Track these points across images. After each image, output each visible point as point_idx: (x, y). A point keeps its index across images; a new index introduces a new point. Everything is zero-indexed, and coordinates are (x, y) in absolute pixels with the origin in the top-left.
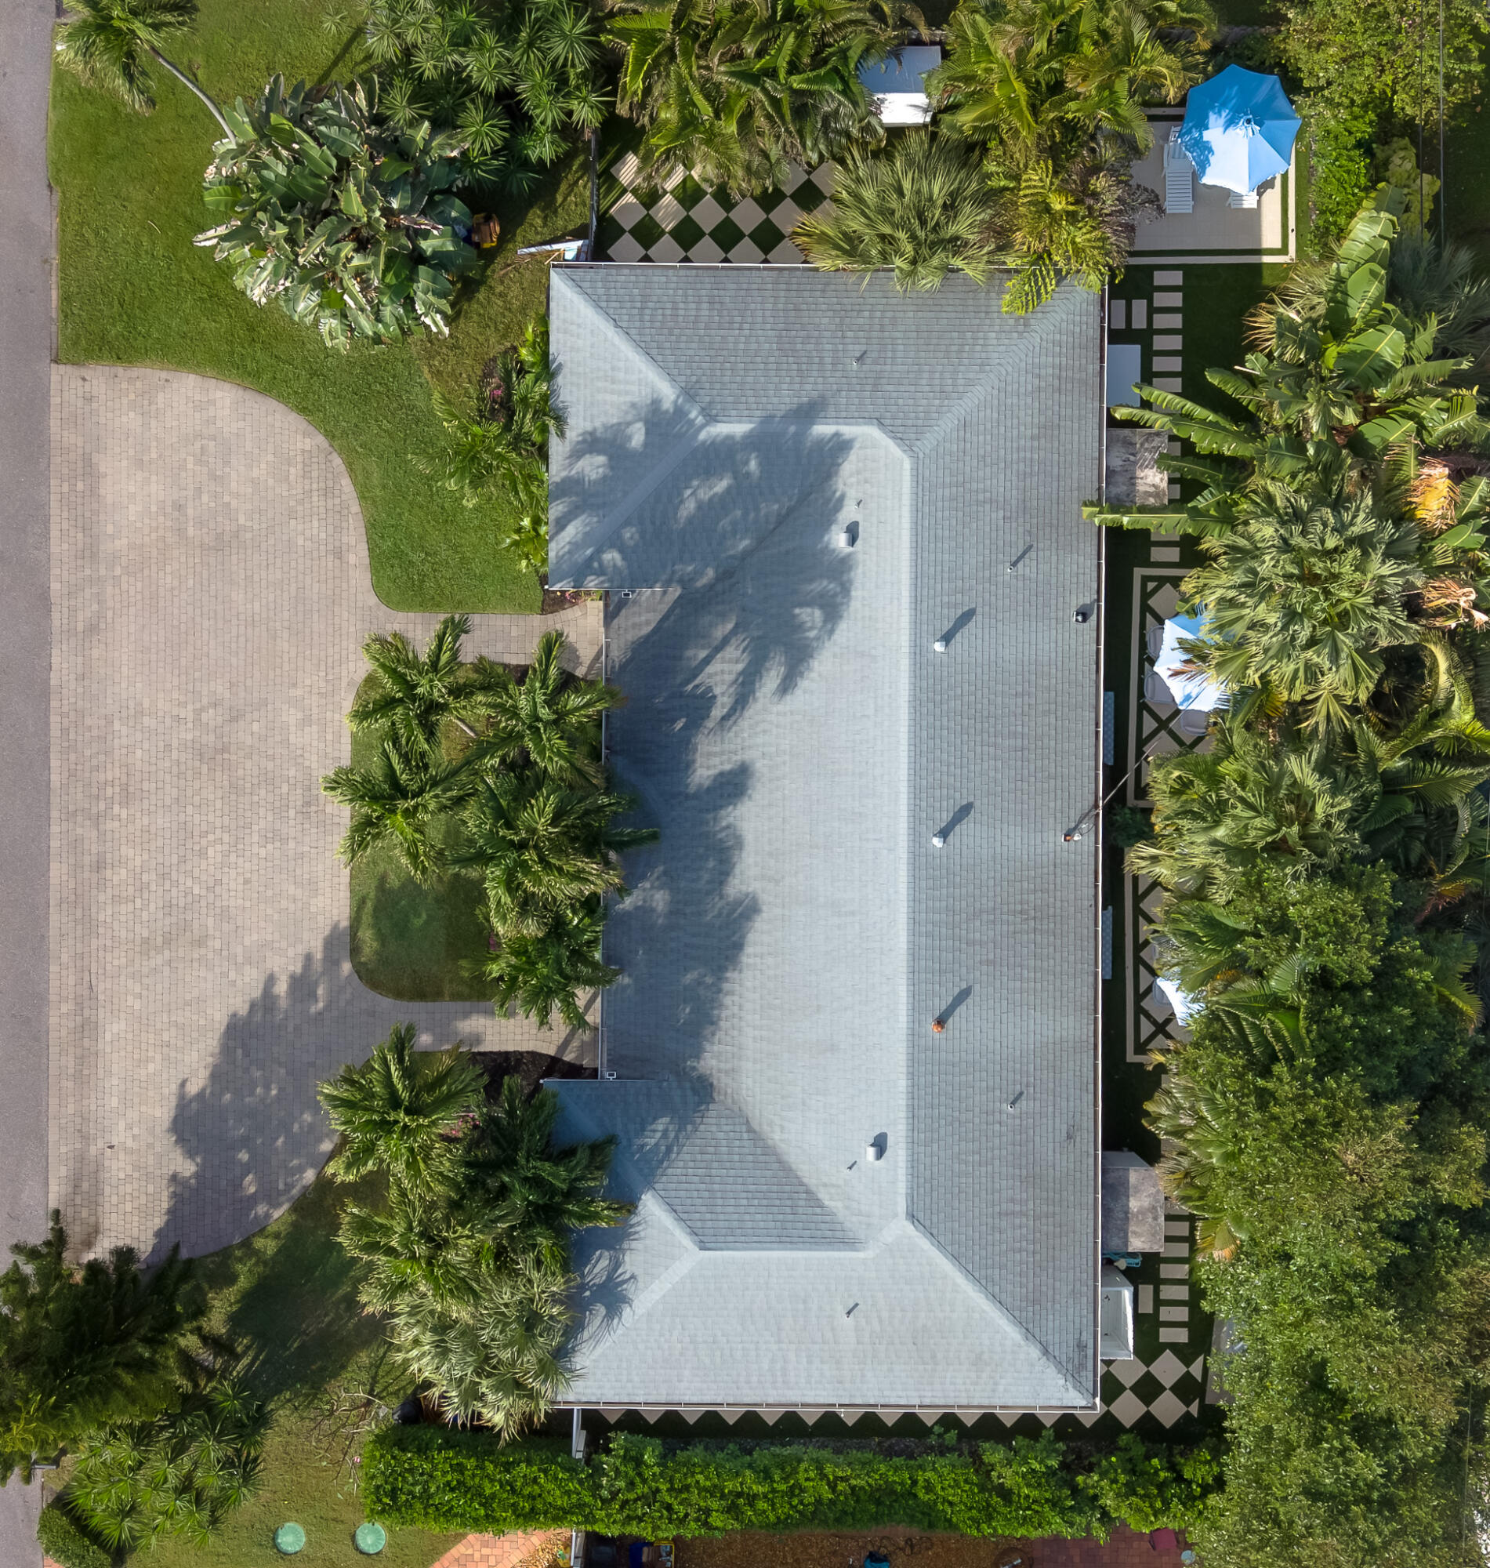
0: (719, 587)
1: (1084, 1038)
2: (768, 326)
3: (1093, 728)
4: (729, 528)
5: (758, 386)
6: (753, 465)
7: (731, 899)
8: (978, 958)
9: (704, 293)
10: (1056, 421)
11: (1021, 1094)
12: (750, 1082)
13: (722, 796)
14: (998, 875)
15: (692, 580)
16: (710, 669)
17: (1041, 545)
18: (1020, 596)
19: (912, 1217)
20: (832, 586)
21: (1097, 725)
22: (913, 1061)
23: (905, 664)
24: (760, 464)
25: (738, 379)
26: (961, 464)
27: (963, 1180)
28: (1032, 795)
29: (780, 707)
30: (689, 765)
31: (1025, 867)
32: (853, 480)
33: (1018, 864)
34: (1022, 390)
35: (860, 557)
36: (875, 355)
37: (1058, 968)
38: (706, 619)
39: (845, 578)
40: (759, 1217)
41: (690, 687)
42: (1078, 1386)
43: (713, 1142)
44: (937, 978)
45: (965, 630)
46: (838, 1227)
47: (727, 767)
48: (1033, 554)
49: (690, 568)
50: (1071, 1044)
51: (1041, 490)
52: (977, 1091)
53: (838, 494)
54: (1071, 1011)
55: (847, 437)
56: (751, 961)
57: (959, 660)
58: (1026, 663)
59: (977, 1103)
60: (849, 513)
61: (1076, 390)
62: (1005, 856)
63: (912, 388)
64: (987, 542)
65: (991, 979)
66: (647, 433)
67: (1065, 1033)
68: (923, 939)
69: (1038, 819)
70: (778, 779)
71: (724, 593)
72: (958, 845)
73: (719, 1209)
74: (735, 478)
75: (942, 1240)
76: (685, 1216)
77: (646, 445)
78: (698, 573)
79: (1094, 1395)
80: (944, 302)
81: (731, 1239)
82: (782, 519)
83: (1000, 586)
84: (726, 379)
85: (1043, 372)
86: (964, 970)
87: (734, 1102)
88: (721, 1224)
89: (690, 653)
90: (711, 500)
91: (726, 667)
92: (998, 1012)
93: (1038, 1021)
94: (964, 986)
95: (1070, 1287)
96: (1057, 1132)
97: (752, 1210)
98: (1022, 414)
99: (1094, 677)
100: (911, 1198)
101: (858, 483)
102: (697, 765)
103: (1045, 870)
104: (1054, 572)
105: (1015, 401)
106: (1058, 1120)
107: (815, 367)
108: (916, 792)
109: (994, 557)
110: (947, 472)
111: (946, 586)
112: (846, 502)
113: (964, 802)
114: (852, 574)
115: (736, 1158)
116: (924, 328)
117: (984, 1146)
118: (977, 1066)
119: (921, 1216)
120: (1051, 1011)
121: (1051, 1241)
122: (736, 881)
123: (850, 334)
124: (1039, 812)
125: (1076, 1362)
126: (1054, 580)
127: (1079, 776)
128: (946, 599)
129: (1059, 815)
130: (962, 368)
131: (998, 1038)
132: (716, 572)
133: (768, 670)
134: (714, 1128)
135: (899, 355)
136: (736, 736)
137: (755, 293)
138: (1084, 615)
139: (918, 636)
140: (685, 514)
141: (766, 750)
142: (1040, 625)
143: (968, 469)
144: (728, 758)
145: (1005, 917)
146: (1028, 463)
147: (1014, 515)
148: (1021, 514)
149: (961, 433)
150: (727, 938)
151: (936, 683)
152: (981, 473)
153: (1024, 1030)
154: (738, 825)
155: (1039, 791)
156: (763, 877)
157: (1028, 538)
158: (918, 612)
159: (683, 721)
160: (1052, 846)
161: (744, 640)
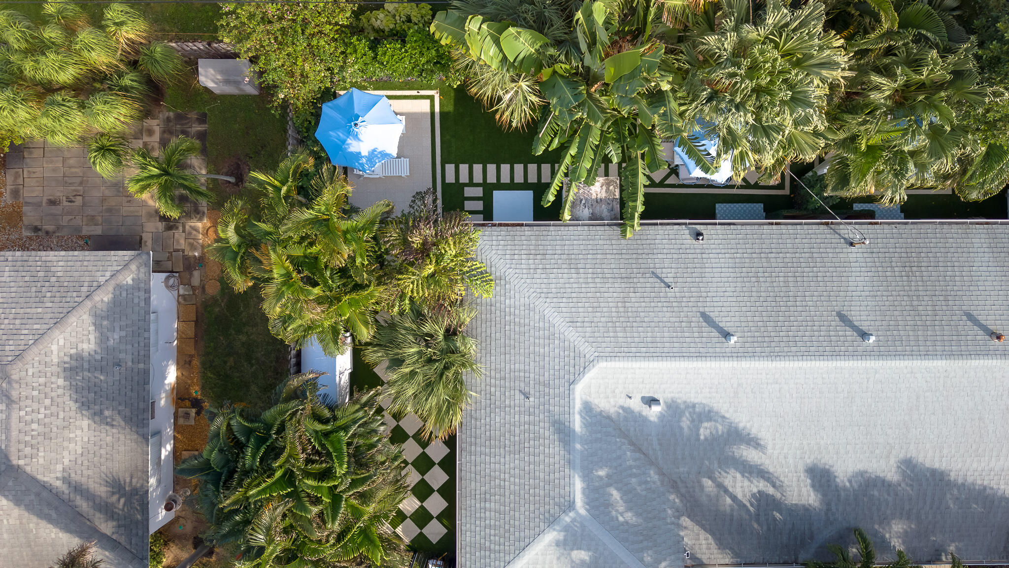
0: (683, 490)
2: (502, 460)
3: (774, 227)
4: (644, 486)
5: (547, 469)
6: (602, 473)
7: (901, 478)
8: (945, 308)
9: (478, 505)
10: (565, 257)
13: (829, 486)
14: (885, 294)
15: (677, 510)
16: (739, 495)
17: (652, 266)
18: (689, 280)
20: (687, 414)
21: (772, 224)
23: (745, 364)
24: (601, 468)
25: (542, 484)
26: (600, 324)
28: (826, 269)
29: (770, 447)
30: (806, 509)
31: (876, 274)
32: (612, 400)
34: (545, 281)
35: (669, 396)
36: (522, 385)
37: (942, 250)
38: (704, 499)
39: (682, 406)
41: (751, 509)
44: (963, 337)
45: (717, 320)
47: (808, 482)
48: (658, 271)
49: (669, 512)
50: (991, 241)
51: (613, 266)
53: (621, 411)
54: (969, 240)
55: (583, 406)
56: (944, 464)
57: (738, 324)
58: (735, 275)
60: (636, 404)
61: (543, 243)
62: (871, 289)
63: (547, 359)
64: (653, 304)
65: (957, 298)
66: (579, 548)
67: (985, 245)
68: (937, 347)
69: (842, 265)
70: (819, 448)
71: (687, 487)
72: (868, 323)
74: (611, 485)
77: (589, 550)
78: (673, 506)
80: (483, 335)
82: (637, 448)
83: (684, 295)
84: (542, 493)
85: (532, 266)
86: (954, 318)
89: (728, 509)
90: (625, 502)
91: (739, 484)
92: (979, 292)
94: (965, 318)
99: (739, 227)
101: (614, 397)
102: (806, 503)
103: (876, 260)
104: (669, 256)
105: (553, 286)
107: (532, 427)
108: (835, 355)
109: (663, 300)
110: (606, 335)
111: (687, 334)
112: (625, 406)
113: (837, 318)
114: (679, 401)
116: (503, 349)
120: (972, 255)
122: (889, 475)
123: (507, 402)
124: (837, 265)
126: (675, 256)
127: (808, 236)
128: (696, 335)
129: (837, 250)
130: (532, 323)
131: (996, 293)
132: (672, 493)
133: (741, 456)
135: (522, 367)
136: (786, 476)
137: (478, 468)
138: (698, 235)
139: (724, 354)
140: (634, 519)
141: (798, 457)
142: (707, 265)
143: (603, 319)
144: (803, 481)
145: (913, 288)
146: (595, 276)
147: (632, 285)
148: (631, 280)
149: (578, 324)
150: (927, 480)
151: (756, 339)
152: (605, 310)
153: (988, 274)
154: (850, 474)
155: (822, 264)
156: (888, 457)
157: (648, 275)
158: (708, 355)
159: (775, 513)
160: (858, 255)
161: (720, 473)
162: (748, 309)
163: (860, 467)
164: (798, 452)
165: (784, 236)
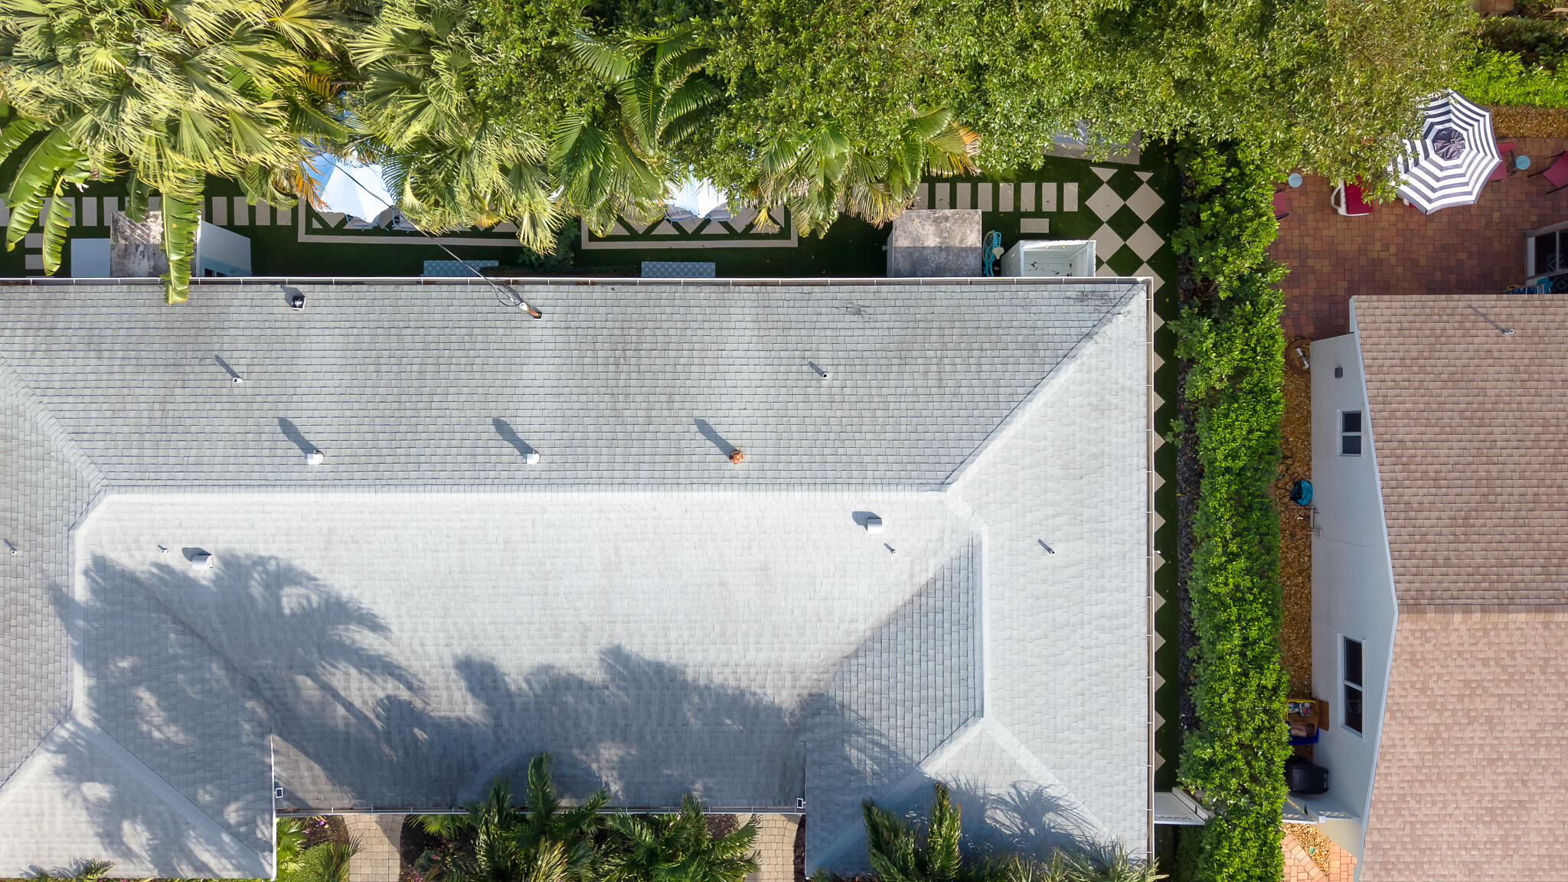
0: (268, 694)
1: (754, 296)
3: (420, 289)
4: (198, 687)
5: (38, 659)
6: (124, 664)
7: (608, 677)
8: (666, 413)
10: (84, 332)
11: (812, 365)
12: (804, 655)
13: (496, 689)
14: (576, 391)
15: (260, 724)
16: (358, 703)
17: (217, 346)
18: (271, 368)
19: (943, 485)
20: (256, 576)
21: (417, 283)
22: (774, 484)
23: (335, 497)
24: (123, 657)
25: (32, 681)
26: (120, 437)
27: (903, 428)
28: (489, 353)
29: (394, 628)
30: (464, 725)
31: (568, 361)
32: (137, 554)
33: (565, 368)
34: (47, 370)
35: (222, 546)
36: (8, 531)
37: (679, 325)
38: (302, 709)
39: (246, 562)
40: (947, 649)
41: (378, 723)
42: (1123, 300)
43: (869, 695)
44: (686, 458)
45: (302, 429)
46: (956, 563)
47: (463, 684)
48: (225, 355)
49: (246, 726)
50: (760, 311)
51: (156, 347)
52: (807, 413)
53: (154, 570)
54: (725, 311)
55: (90, 562)
56: (674, 655)
57: (334, 436)
58: (344, 361)
59: (821, 413)
60: (174, 559)
61: (53, 310)
62: (555, 383)
63: (40, 490)
64: (207, 406)
65: (688, 398)
66: (92, 779)
67: (748, 318)
68: (642, 474)
69: (516, 346)
70: (473, 630)
71: (273, 689)
72: (540, 436)
73: (939, 694)
74: (139, 683)
75: (967, 452)
76: (947, 731)
77: (104, 781)
78: (252, 717)
79: (1135, 283)
81: (971, 681)
82: (186, 628)
83: (257, 391)
84: (32, 694)
85: (30, 347)
86: (677, 428)
87: (827, 672)
88: (955, 691)
89: (341, 726)
90: (165, 709)
91: (354, 685)
92: (724, 390)
93: (735, 346)
94: (695, 428)
95: (1019, 309)
96: (853, 325)
97: (939, 657)
98: (72, 369)
99: (364, 287)
100: (922, 485)
101: (140, 549)
102: (462, 715)
103: (572, 339)
104: (247, 332)
105: (58, 377)
106: (840, 325)
107: (20, 596)
108: (478, 483)
109: (225, 399)
110: (126, 452)
111: (251, 452)
112: (162, 561)
113: (493, 428)
114: (241, 554)
115: (885, 671)
117: (867, 406)
118: (782, 413)
119: (941, 475)
120: (724, 332)
121: (970, 331)
122: (589, 671)
124: (508, 346)
125: (1098, 303)
126: (256, 332)
127: (471, 303)
128: (266, 452)
129: (513, 324)
130: (21, 436)
131: (752, 390)
132: (250, 698)
133: (354, 642)
134: (854, 694)
135: (8, 503)
136: (427, 673)
138: (296, 298)
139: (303, 482)
140: (181, 736)
141: (442, 642)
142: (303, 346)
143: (126, 429)
144: (454, 681)
145: (622, 383)
146: (126, 362)
147: (181, 376)
148: (180, 369)
149: (86, 436)
150: (650, 680)
151: (357, 460)
152: (132, 414)
153: (744, 361)
154: (526, 670)
155: (485, 346)
156: (582, 644)
157: (208, 361)
158: (278, 483)
159: (416, 731)
160: (545, 332)
161: (324, 667)
162: (354, 413)
163: (541, 659)
164: (441, 635)
165: (433, 302)
